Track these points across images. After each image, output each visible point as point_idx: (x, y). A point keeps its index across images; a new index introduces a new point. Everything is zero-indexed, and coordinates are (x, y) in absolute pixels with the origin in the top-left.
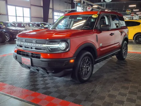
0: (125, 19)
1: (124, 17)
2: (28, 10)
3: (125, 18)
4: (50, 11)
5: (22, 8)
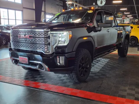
5: (14, 11)
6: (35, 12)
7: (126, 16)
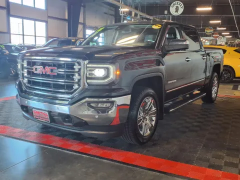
0: (204, 42)
1: (201, 40)
2: (44, 24)
3: (204, 40)
4: (80, 27)
5: (33, 22)
6: (67, 24)
7: (220, 34)
